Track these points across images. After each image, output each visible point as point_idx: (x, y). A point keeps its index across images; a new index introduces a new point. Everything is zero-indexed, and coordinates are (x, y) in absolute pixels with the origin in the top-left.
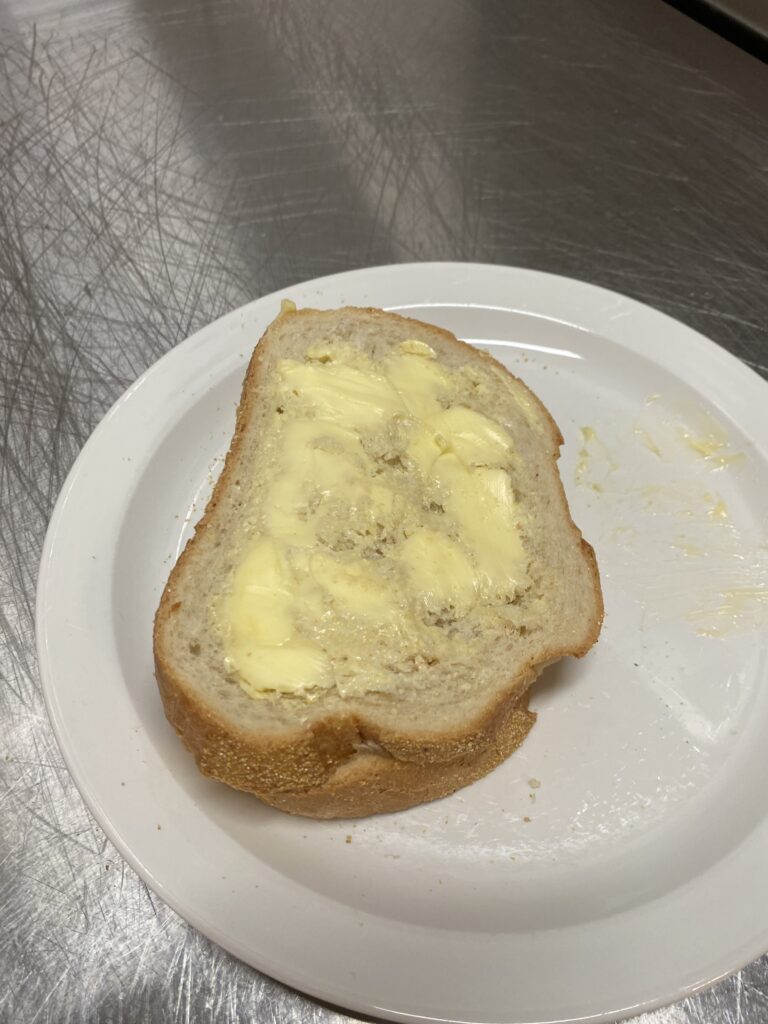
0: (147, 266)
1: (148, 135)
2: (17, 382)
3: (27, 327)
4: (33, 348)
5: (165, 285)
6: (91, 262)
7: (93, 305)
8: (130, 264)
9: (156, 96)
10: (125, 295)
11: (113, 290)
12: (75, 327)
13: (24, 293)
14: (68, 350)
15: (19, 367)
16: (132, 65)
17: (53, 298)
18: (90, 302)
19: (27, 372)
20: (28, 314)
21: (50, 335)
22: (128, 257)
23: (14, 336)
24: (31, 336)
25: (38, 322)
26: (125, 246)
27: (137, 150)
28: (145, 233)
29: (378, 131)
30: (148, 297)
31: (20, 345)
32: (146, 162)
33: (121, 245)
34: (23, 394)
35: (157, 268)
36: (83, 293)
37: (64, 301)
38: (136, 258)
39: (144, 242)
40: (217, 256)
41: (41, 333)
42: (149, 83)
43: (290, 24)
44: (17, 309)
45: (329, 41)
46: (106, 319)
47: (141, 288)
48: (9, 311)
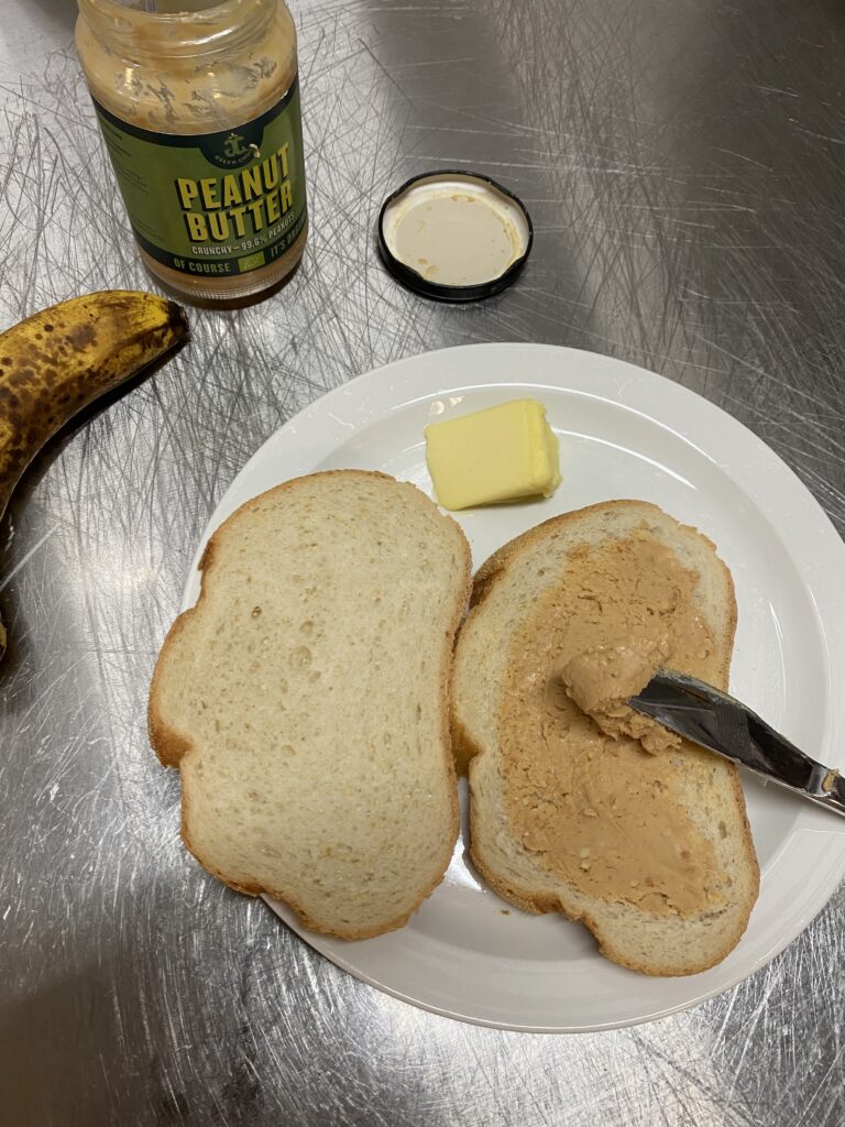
0: (351, 327)
1: (367, 160)
2: (224, 436)
3: (237, 376)
4: (241, 402)
5: (365, 352)
6: (298, 309)
7: (298, 363)
8: (335, 320)
9: (379, 110)
10: (328, 357)
11: (317, 349)
12: (280, 385)
13: (235, 335)
14: (272, 409)
15: (227, 420)
16: (359, 62)
17: (261, 347)
18: (295, 359)
19: (234, 426)
20: (238, 362)
21: (258, 390)
22: (334, 311)
23: (223, 383)
24: (240, 388)
25: (247, 372)
26: (333, 298)
27: (354, 180)
28: (353, 284)
30: (348, 363)
31: (229, 394)
32: (363, 195)
33: (329, 296)
34: (230, 449)
35: (359, 328)
36: (290, 346)
37: (271, 352)
38: (342, 315)
39: (350, 296)
40: (418, 326)
41: (248, 384)
42: (375, 89)
44: (228, 352)
46: (308, 381)
47: (343, 351)
48: (222, 355)
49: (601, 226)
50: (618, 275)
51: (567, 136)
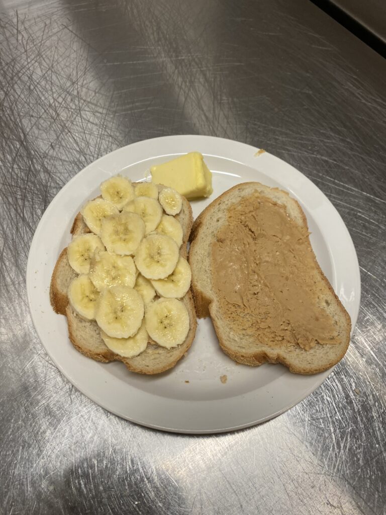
0: (77, 135)
1: (73, 69)
2: (25, 189)
3: (28, 163)
4: (31, 173)
5: (85, 143)
6: (52, 132)
7: (55, 153)
8: (69, 134)
9: (75, 49)
10: (68, 148)
11: (63, 146)
12: (48, 163)
13: (24, 147)
14: (46, 174)
15: (26, 182)
16: (64, 33)
17: (38, 150)
18: (54, 152)
19: (29, 184)
20: (27, 157)
21: (38, 167)
22: (68, 130)
23: (22, 167)
24: (30, 168)
25: (32, 161)
26: (67, 125)
27: (69, 78)
28: (75, 118)
29: (176, 68)
30: (78, 149)
31: (25, 171)
32: (73, 83)
33: (65, 124)
34: (29, 193)
35: (81, 135)
36: (50, 147)
37: (42, 151)
38: (72, 131)
39: (75, 123)
40: (107, 130)
41: (34, 166)
42: (72, 42)
43: (135, 11)
44: (22, 154)
45: (153, 20)
46: (61, 160)
47: (75, 145)
48: (19, 156)
49: (180, 79)
50: (191, 96)
51: (159, 48)
